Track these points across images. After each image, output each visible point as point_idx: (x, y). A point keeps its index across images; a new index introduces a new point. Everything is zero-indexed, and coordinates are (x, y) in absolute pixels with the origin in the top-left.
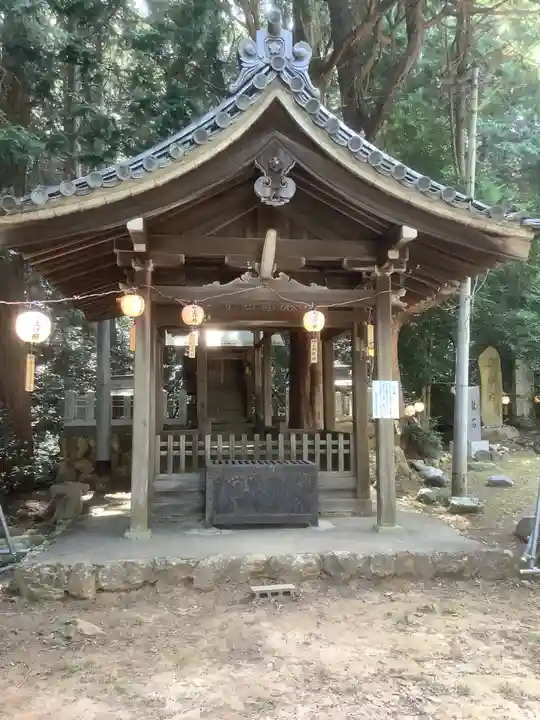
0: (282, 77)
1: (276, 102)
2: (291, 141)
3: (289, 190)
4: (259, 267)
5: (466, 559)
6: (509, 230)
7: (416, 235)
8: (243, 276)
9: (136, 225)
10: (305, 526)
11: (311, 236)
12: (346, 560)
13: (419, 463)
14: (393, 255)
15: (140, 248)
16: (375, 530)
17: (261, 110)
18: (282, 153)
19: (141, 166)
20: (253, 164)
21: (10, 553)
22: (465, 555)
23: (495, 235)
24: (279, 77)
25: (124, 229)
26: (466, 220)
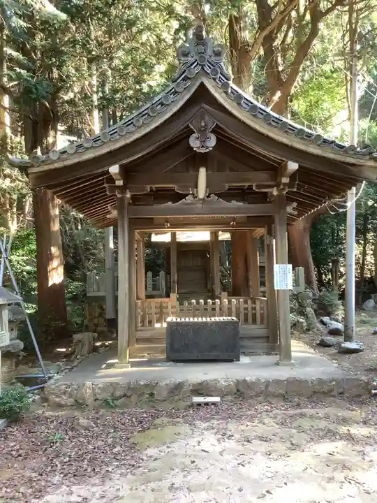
0: (205, 68)
1: (202, 84)
2: (213, 110)
3: (212, 142)
4: (197, 192)
5: (334, 383)
6: (362, 161)
7: (297, 168)
8: (187, 198)
9: (114, 169)
10: (231, 361)
11: (232, 170)
12: (253, 382)
13: (326, 319)
14: (285, 180)
15: (120, 183)
16: (277, 364)
17: (193, 90)
18: (207, 118)
19: (116, 132)
20: (188, 126)
21: (44, 377)
22: (333, 380)
23: (353, 165)
24: (202, 68)
25: (108, 172)
26: (332, 156)
